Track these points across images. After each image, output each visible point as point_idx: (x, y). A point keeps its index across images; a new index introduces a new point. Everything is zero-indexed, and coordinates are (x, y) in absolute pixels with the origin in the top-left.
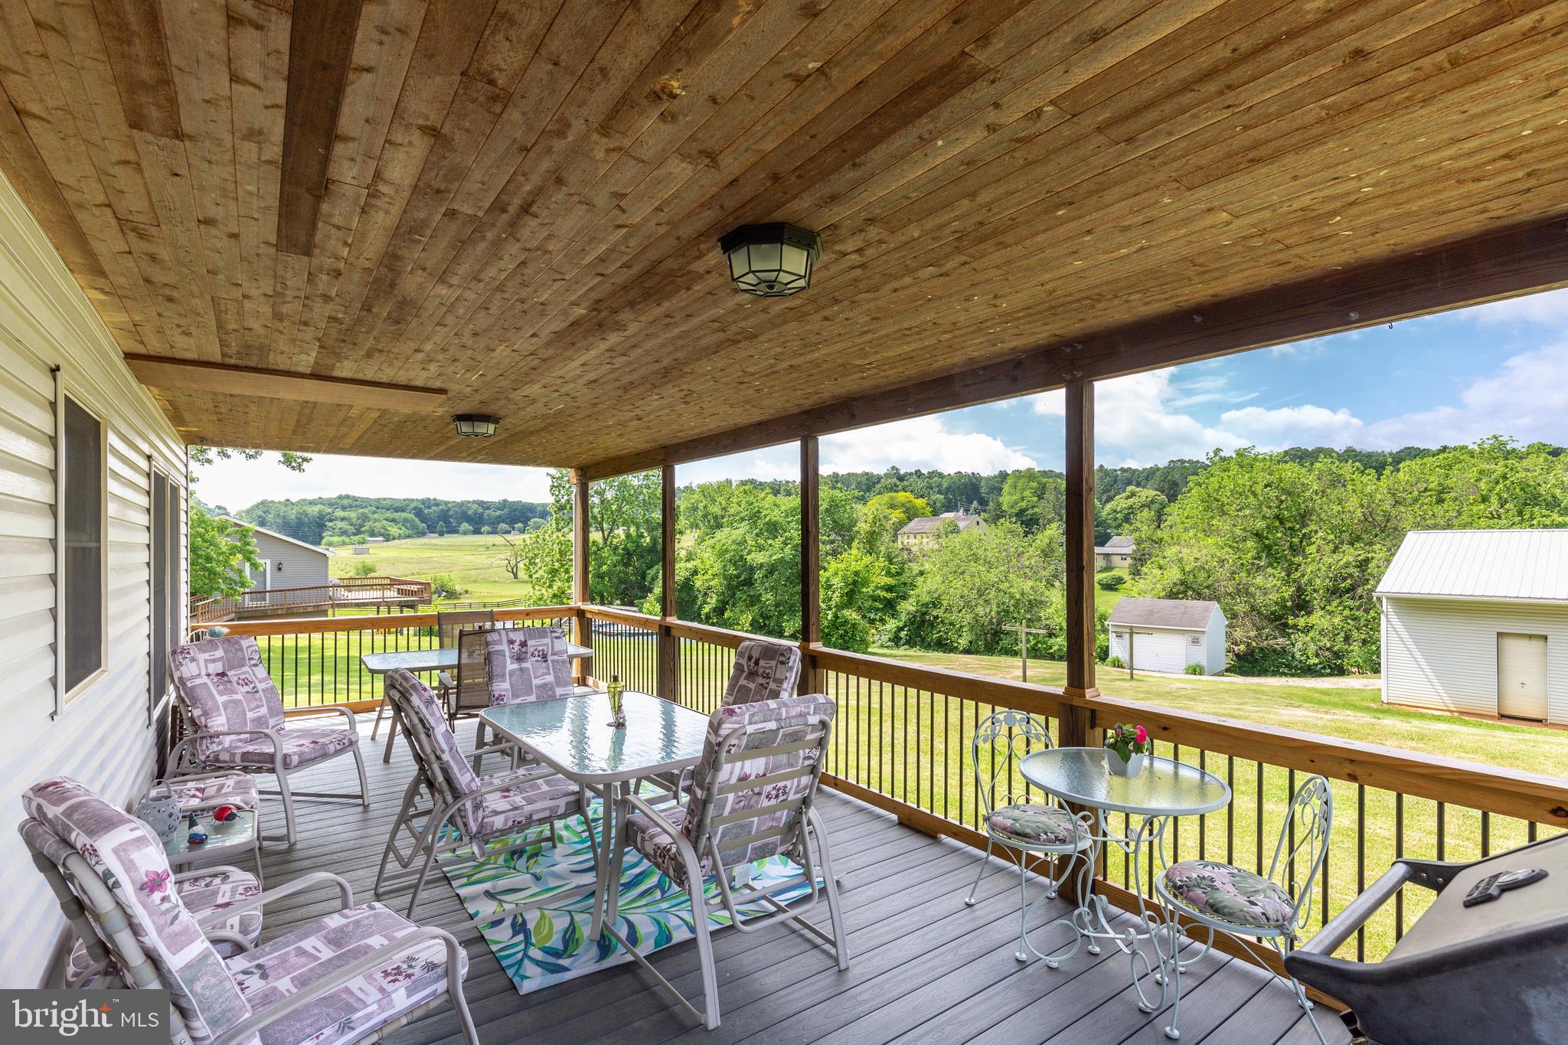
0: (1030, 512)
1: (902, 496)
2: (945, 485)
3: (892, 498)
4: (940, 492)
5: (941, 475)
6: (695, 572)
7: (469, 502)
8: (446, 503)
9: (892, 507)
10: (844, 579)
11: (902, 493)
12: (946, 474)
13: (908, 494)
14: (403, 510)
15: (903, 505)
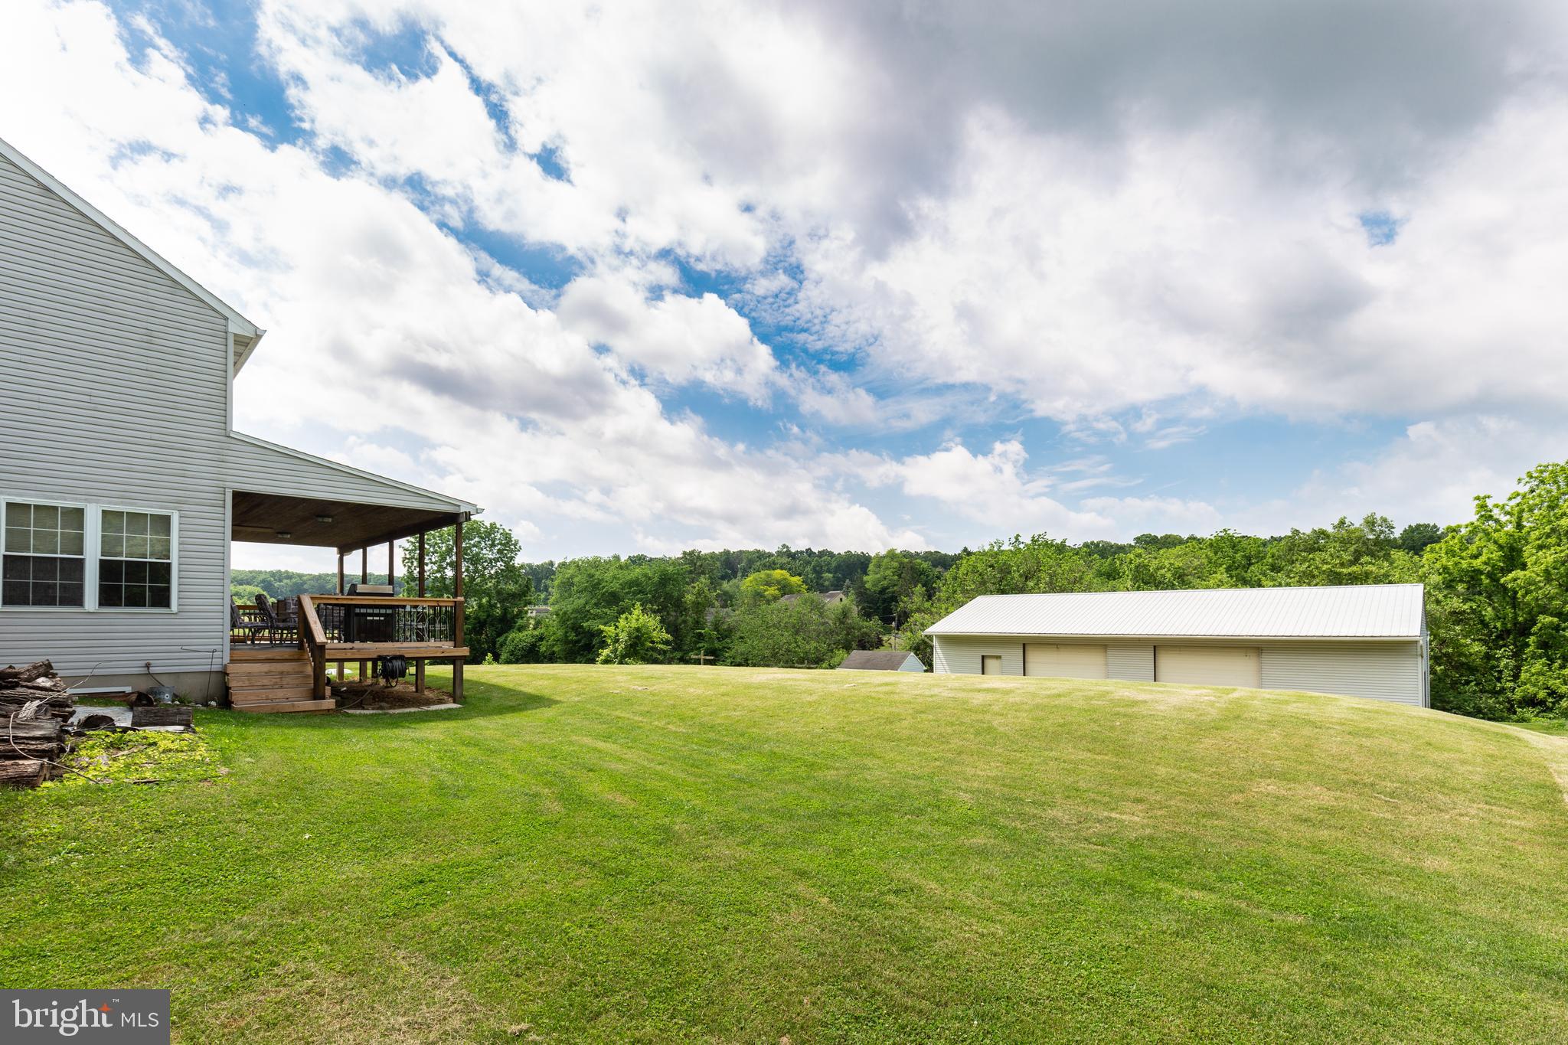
0: (891, 590)
1: (778, 574)
2: (834, 564)
3: (768, 576)
4: (830, 572)
5: (831, 554)
6: (541, 639)
7: (328, 575)
8: (300, 576)
9: (768, 584)
10: (629, 634)
11: (778, 571)
12: (836, 553)
13: (784, 572)
14: (249, 583)
15: (778, 582)
